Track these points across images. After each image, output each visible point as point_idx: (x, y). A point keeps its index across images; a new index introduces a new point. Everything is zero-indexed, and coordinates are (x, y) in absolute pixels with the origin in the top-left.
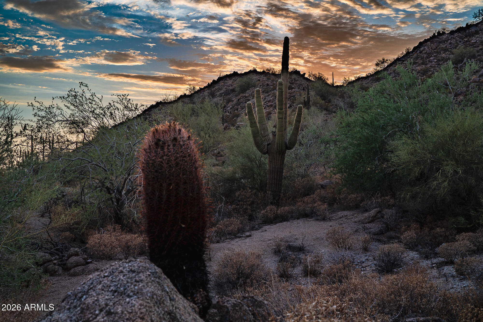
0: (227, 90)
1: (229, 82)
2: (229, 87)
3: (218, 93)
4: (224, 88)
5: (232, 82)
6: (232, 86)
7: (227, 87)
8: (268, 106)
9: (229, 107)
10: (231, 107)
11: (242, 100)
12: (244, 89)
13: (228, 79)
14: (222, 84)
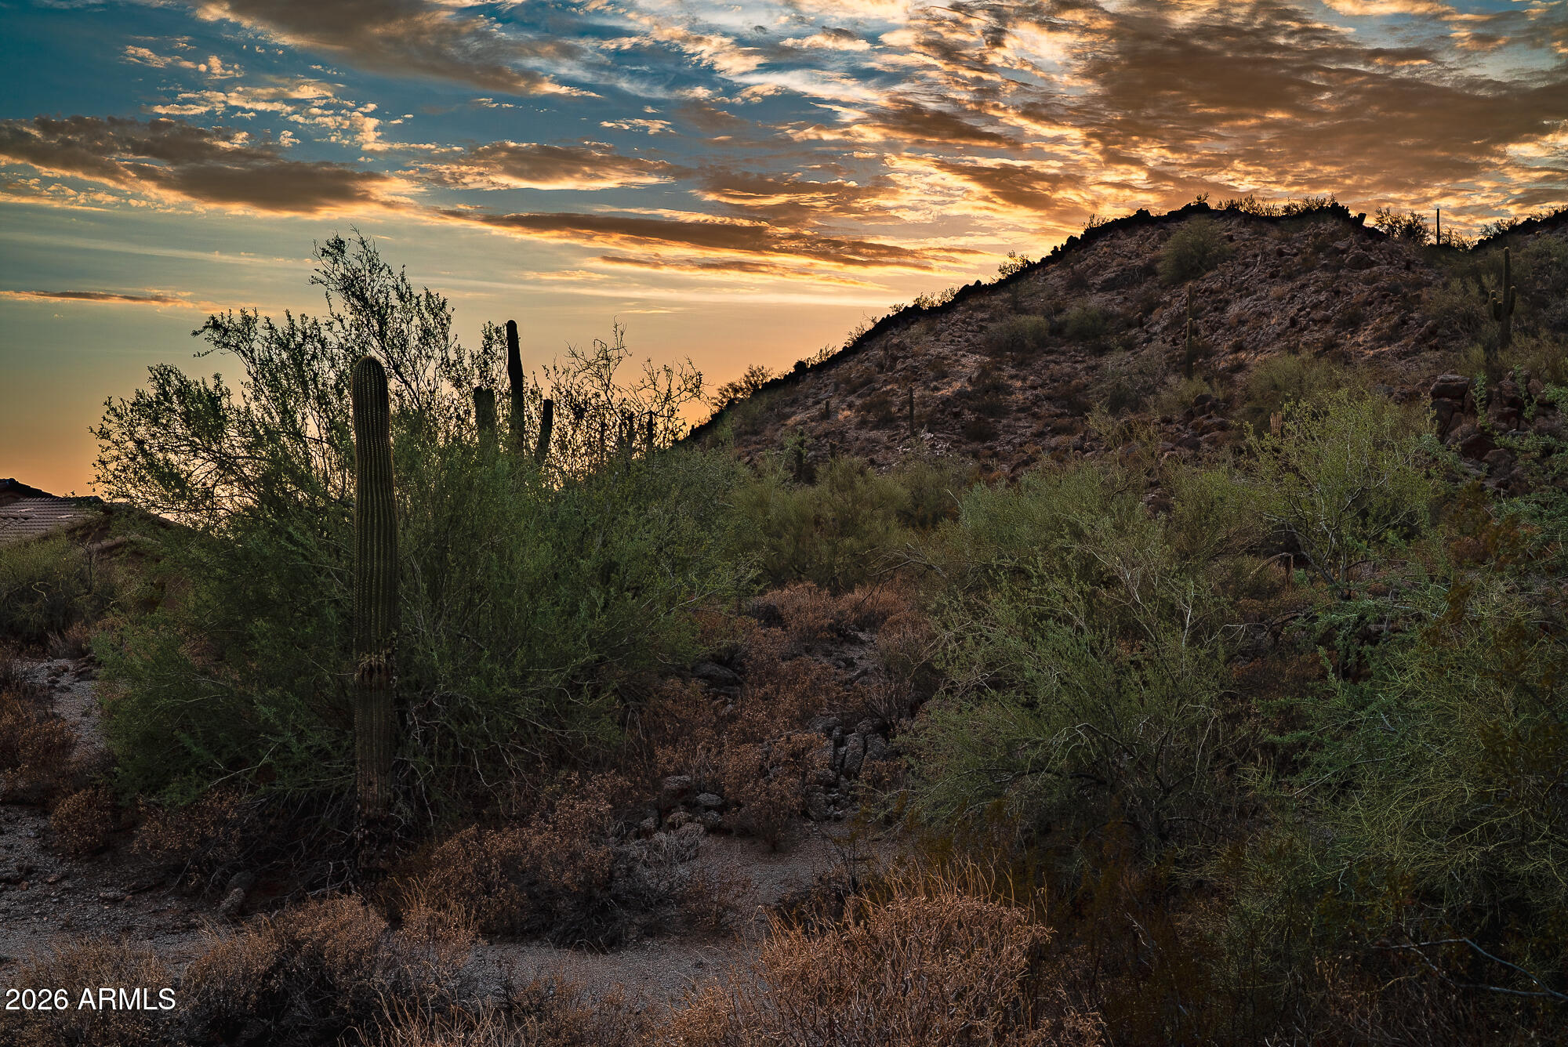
0: (1124, 270)
1: (1129, 243)
2: (1130, 258)
3: (1098, 280)
4: (1114, 264)
5: (1139, 246)
6: (1138, 256)
7: (1125, 261)
8: (1315, 322)
9: (1157, 323)
10: (1164, 323)
11: (1200, 301)
12: (1190, 266)
13: (1121, 233)
14: (1105, 249)
